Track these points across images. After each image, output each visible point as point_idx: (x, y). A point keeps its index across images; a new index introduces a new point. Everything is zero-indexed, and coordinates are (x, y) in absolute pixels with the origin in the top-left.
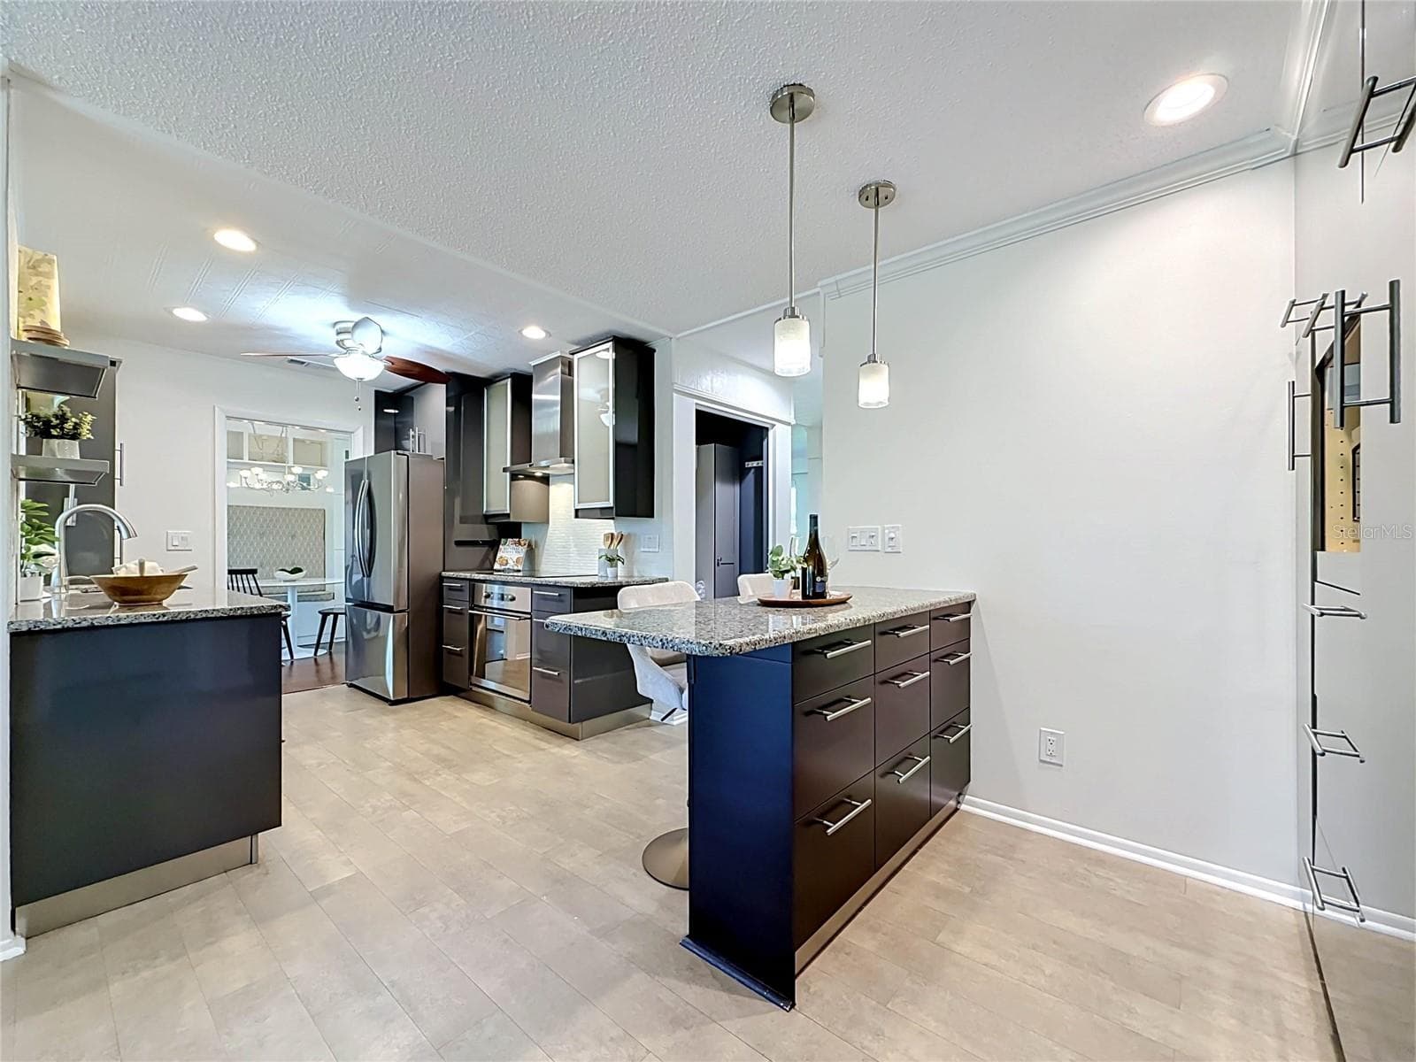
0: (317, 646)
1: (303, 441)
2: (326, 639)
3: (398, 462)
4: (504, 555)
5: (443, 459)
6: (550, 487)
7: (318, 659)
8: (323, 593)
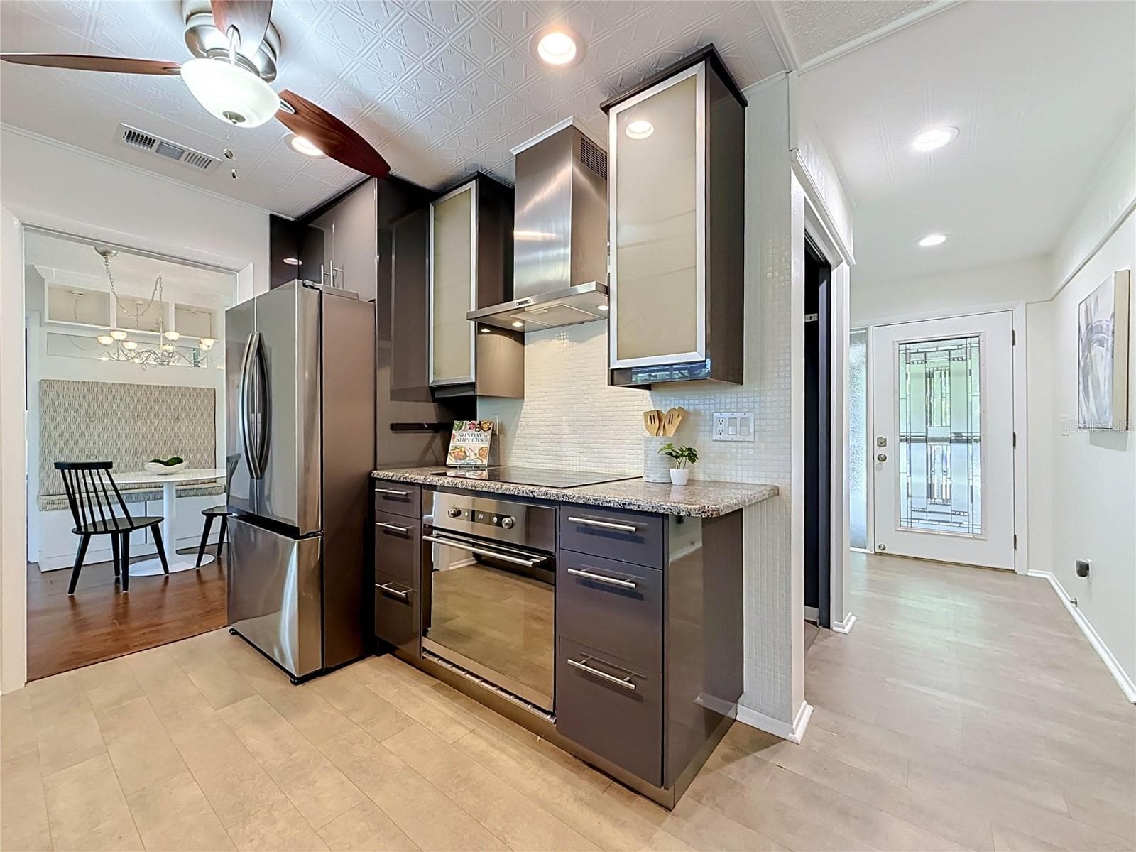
0: (202, 550)
1: (188, 309)
2: (213, 538)
3: (304, 298)
4: (459, 444)
5: (374, 301)
6: (525, 347)
7: (202, 572)
8: (214, 484)
